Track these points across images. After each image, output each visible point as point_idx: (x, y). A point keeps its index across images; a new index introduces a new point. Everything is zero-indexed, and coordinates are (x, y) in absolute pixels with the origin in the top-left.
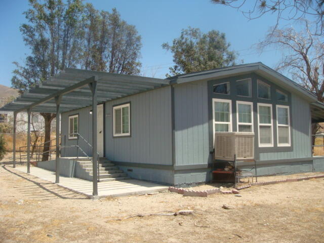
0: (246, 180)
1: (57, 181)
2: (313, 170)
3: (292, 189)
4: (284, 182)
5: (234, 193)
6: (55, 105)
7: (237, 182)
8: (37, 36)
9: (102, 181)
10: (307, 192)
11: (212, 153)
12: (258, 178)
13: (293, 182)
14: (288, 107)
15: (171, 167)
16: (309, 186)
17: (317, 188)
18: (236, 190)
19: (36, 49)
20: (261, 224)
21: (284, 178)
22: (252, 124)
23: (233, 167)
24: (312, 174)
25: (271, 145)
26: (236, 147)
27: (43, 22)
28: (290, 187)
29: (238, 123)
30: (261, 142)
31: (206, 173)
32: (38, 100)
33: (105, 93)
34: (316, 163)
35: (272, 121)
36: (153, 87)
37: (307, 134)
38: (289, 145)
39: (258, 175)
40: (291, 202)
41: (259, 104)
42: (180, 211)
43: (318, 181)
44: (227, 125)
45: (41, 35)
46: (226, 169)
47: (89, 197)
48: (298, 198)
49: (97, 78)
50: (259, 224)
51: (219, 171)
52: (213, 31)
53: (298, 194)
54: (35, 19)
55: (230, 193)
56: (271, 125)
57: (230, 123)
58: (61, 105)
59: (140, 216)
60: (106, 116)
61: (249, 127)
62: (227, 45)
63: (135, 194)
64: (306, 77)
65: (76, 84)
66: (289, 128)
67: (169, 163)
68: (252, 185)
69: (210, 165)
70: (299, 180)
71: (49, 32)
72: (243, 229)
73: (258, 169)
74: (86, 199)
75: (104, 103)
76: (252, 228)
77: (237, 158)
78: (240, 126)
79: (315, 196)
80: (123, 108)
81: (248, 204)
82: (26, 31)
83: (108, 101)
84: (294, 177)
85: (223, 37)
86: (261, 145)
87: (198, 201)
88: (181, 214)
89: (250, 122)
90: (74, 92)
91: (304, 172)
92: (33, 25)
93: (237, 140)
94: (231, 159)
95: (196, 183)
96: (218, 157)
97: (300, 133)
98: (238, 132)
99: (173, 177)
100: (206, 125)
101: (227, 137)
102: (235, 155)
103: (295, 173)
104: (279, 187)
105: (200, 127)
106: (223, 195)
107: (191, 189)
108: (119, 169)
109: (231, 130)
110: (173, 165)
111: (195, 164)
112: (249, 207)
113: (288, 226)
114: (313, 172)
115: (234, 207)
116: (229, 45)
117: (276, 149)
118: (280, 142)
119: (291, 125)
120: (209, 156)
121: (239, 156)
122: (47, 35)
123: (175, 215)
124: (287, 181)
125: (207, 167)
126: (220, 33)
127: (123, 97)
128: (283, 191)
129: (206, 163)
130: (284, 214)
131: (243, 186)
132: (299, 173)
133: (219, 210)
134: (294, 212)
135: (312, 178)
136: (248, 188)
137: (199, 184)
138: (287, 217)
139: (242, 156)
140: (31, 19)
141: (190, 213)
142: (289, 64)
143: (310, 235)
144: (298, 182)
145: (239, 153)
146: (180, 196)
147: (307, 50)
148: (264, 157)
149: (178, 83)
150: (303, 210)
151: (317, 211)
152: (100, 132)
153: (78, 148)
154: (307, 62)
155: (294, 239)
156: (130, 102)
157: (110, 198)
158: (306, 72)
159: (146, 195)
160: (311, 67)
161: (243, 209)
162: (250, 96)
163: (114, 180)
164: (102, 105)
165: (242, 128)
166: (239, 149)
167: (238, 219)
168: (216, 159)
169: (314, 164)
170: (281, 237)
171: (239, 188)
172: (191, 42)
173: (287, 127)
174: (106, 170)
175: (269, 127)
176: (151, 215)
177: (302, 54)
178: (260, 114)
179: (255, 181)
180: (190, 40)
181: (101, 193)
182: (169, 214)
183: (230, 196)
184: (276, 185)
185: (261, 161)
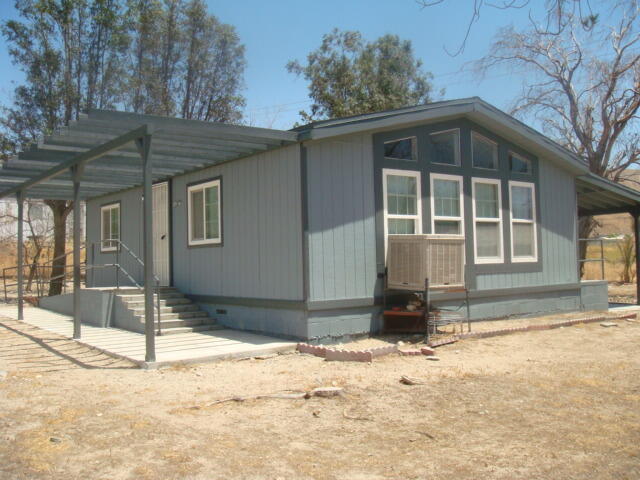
0: (449, 328)
1: (77, 334)
2: (582, 308)
3: (538, 345)
4: (523, 330)
5: (425, 353)
6: (70, 184)
7: (431, 333)
8: (36, 46)
9: (167, 333)
10: (566, 349)
11: (382, 276)
12: (472, 324)
13: (541, 332)
14: (531, 185)
15: (301, 305)
16: (572, 337)
17: (586, 341)
18: (428, 348)
19: (35, 72)
20: (473, 412)
21: (525, 323)
22: (461, 218)
23: (424, 304)
24: (581, 314)
25: (499, 260)
26: (429, 263)
27: (48, 18)
28: (535, 341)
29: (434, 217)
30: (479, 255)
31: (370, 315)
32: (38, 174)
33: (171, 158)
34: (586, 295)
35: (500, 212)
36: (264, 147)
37: (570, 238)
38: (533, 259)
39: (471, 318)
40: (535, 370)
41: (475, 180)
42: (317, 390)
43: (590, 329)
44: (413, 221)
45: (45, 44)
46: (410, 307)
47: (138, 366)
48: (549, 362)
49: (151, 129)
50: (469, 412)
51: (396, 312)
52: (387, 37)
53: (549, 353)
54: (31, 11)
55: (417, 354)
56: (500, 219)
57: (418, 217)
58: (83, 184)
59: (237, 400)
60: (174, 204)
61: (456, 224)
62: (415, 64)
63: (231, 358)
64: (569, 126)
65: (111, 141)
66: (535, 225)
67: (297, 295)
68: (460, 337)
69: (378, 300)
70: (552, 327)
71: (60, 37)
72: (438, 422)
73: (474, 308)
74: (132, 368)
75: (170, 180)
76: (456, 420)
77: (431, 286)
78: (438, 223)
79: (581, 357)
80: (208, 190)
81: (451, 374)
82: (14, 34)
83: (178, 175)
84: (544, 321)
85: (407, 48)
86: (478, 261)
87: (354, 369)
88: (318, 394)
89: (458, 214)
90: (107, 157)
91: (563, 312)
92: (28, 23)
93: (430, 249)
94: (420, 287)
95: (352, 336)
96: (395, 283)
97: (555, 235)
98: (433, 235)
99: (306, 323)
100: (370, 222)
101: (412, 245)
102: (427, 280)
103: (546, 313)
104: (512, 340)
105: (359, 224)
106: (404, 358)
107: (340, 347)
108: (200, 310)
109: (419, 230)
110: (304, 301)
111: (349, 298)
112: (452, 380)
113: (526, 415)
114: (581, 310)
115: (423, 380)
116: (419, 65)
117: (508, 268)
118: (517, 254)
119: (539, 220)
120: (377, 281)
121: (434, 282)
122: (57, 44)
123: (307, 397)
124: (529, 329)
125: (372, 303)
126: (401, 41)
127: (207, 167)
128: (521, 349)
129: (371, 295)
130: (521, 393)
131: (444, 339)
132: (554, 314)
133: (394, 387)
134: (538, 389)
135: (578, 322)
136: (452, 343)
137: (357, 337)
138: (525, 398)
139: (440, 282)
140: (25, 11)
141: (336, 394)
142: (537, 101)
143: (567, 431)
144: (550, 332)
145: (434, 275)
146: (320, 360)
147: (571, 74)
148: (484, 284)
149: (315, 138)
150: (557, 384)
151: (584, 385)
152: (163, 238)
153: (118, 268)
154: (571, 97)
155: (535, 439)
156: (220, 177)
157: (180, 365)
158: (568, 116)
159: (252, 359)
160: (580, 107)
161: (440, 383)
162: (458, 163)
163: (189, 331)
164: (166, 184)
165: (442, 226)
166: (434, 267)
167: (430, 403)
168: (390, 287)
169: (583, 296)
170: (511, 436)
171: (435, 344)
172: (344, 58)
173: (530, 225)
174: (173, 312)
175: (495, 224)
176: (259, 398)
177: (561, 80)
178: (476, 198)
179: (466, 329)
180: (340, 54)
181: (161, 356)
182: (295, 396)
183: (416, 359)
184: (508, 337)
185: (480, 292)
